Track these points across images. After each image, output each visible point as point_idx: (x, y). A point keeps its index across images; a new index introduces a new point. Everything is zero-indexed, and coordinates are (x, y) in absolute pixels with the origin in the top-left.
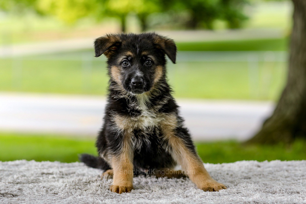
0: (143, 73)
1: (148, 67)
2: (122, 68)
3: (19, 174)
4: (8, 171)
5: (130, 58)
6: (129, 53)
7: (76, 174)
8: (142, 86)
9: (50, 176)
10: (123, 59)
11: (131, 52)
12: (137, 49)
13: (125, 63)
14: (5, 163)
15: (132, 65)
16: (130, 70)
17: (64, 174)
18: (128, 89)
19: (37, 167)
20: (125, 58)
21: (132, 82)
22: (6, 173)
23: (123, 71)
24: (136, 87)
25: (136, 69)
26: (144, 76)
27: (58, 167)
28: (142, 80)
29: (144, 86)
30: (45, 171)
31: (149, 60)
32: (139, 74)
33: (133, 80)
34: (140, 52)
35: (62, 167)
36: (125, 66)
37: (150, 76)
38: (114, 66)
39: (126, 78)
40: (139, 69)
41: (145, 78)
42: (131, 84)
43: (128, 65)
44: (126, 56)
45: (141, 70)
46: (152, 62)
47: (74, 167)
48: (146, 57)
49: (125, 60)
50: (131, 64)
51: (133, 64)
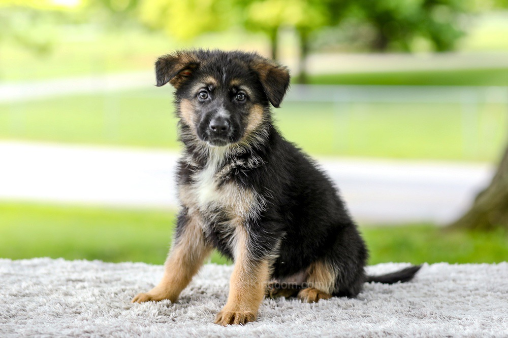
0: (231, 113)
1: (240, 104)
2: (197, 102)
3: (31, 281)
4: (17, 275)
5: (211, 87)
6: (211, 79)
7: (122, 281)
8: (227, 133)
9: (80, 285)
10: (200, 89)
11: (214, 78)
12: (223, 74)
13: (204, 96)
14: (17, 262)
15: (213, 99)
16: (209, 106)
17: (102, 281)
18: (204, 136)
19: (64, 270)
20: (203, 88)
21: (210, 126)
22: (13, 278)
23: (198, 108)
24: (216, 134)
25: (220, 105)
26: (232, 117)
27: (97, 270)
28: (226, 124)
29: (230, 134)
30: (74, 276)
31: (241, 94)
32: (223, 113)
33: (212, 123)
34: (229, 80)
35: (103, 270)
36: (203, 100)
37: (241, 119)
38: (186, 100)
39: (202, 120)
40: (224, 106)
41: (231, 120)
42: (209, 129)
43: (208, 99)
44: (206, 83)
45: (227, 108)
46: (247, 97)
47: (122, 269)
48: (237, 88)
49: (203, 90)
50: (212, 97)
51: (216, 98)
